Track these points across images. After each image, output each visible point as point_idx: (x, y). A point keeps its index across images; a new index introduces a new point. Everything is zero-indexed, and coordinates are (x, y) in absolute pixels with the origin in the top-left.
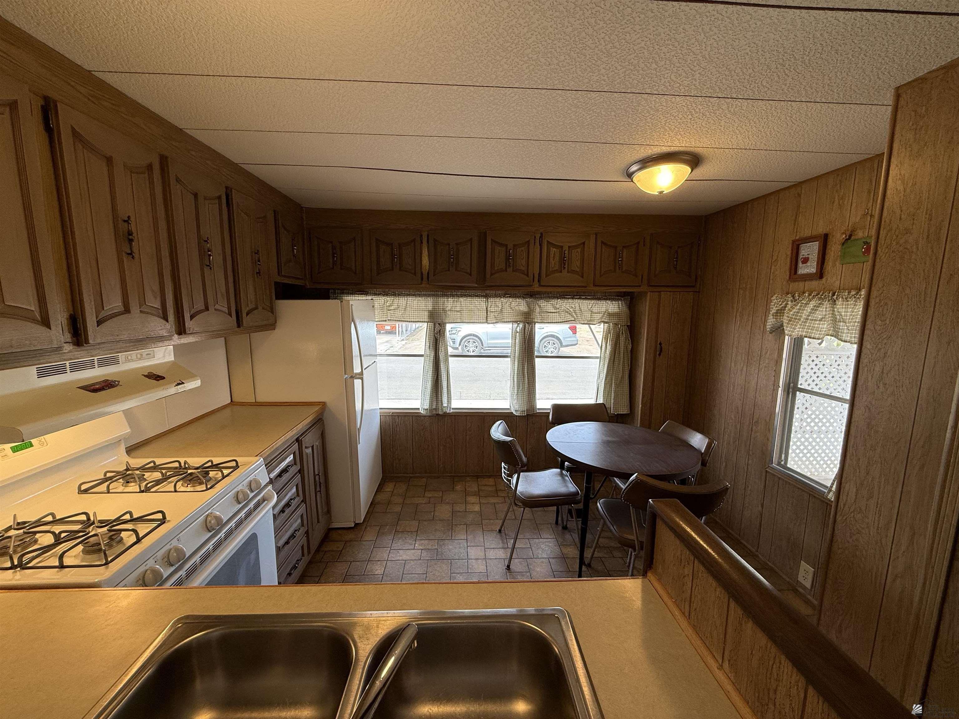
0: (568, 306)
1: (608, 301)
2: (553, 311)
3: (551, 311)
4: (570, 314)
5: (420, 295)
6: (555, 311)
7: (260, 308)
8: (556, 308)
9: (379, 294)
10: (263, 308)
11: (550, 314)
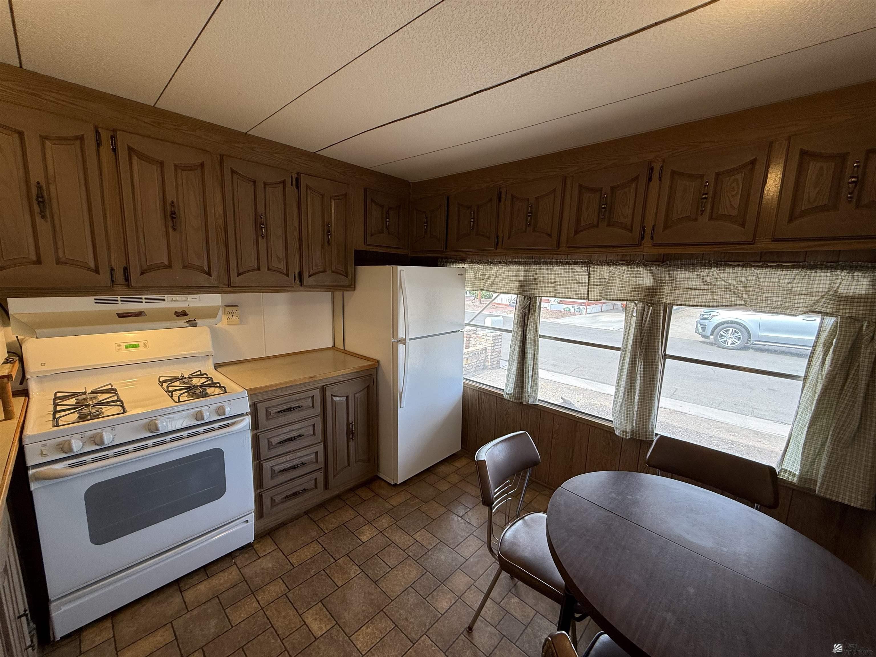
0: (731, 280)
1: (839, 272)
2: (702, 287)
3: (698, 287)
4: (734, 293)
5: (511, 263)
6: (706, 287)
7: (329, 272)
8: (705, 282)
9: (475, 263)
10: (333, 272)
11: (693, 292)
